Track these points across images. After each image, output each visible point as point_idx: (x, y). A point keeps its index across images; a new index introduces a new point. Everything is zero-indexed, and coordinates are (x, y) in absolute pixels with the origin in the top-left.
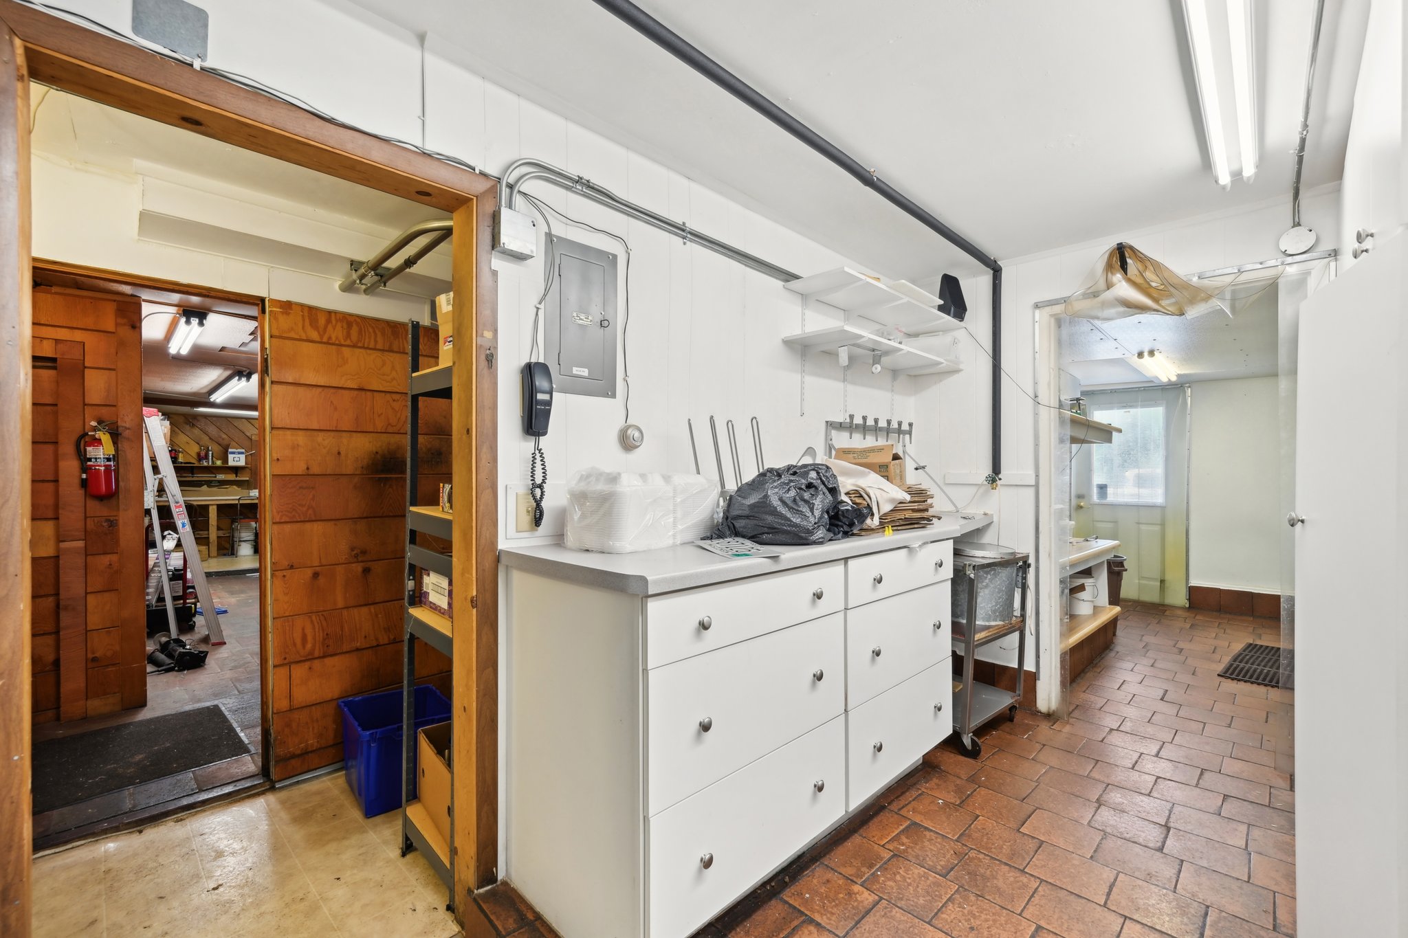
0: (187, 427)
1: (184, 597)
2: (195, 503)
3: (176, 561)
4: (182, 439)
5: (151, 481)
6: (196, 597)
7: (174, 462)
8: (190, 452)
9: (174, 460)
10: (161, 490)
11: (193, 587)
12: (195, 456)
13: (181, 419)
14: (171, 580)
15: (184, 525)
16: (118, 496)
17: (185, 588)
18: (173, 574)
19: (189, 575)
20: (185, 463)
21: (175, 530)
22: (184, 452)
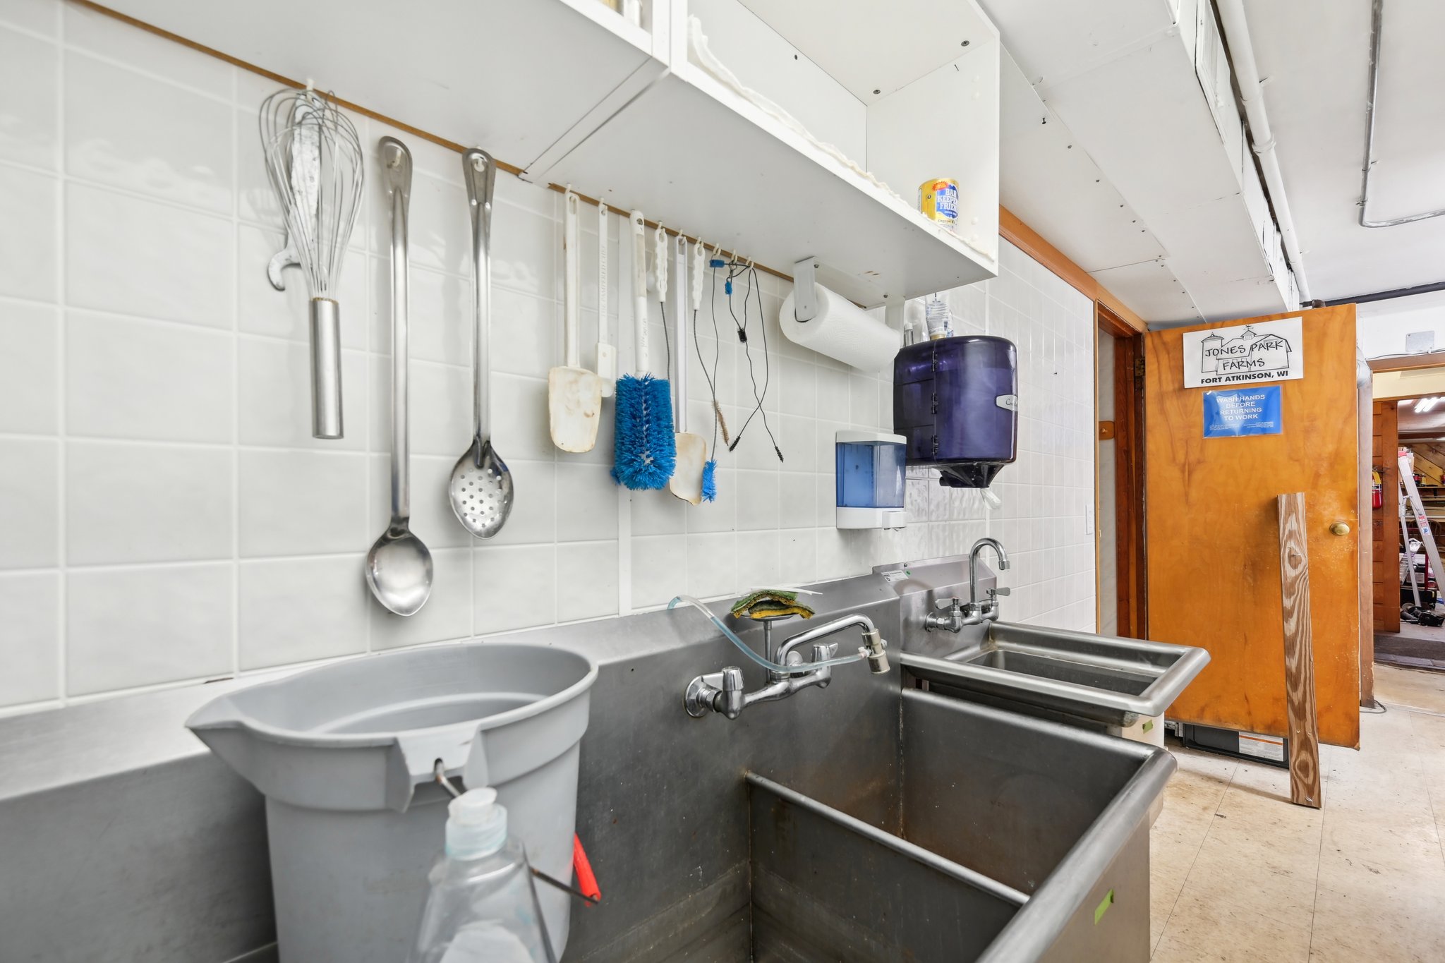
0: (1431, 454)
1: (1426, 585)
2: (1438, 521)
3: (1421, 559)
4: (1426, 464)
5: (1402, 499)
6: (1436, 586)
7: (1417, 485)
8: (1433, 476)
9: (1418, 482)
10: (1409, 508)
11: (1434, 580)
12: (1439, 479)
13: (1425, 447)
14: (1416, 571)
15: (1426, 531)
16: (1383, 509)
17: (1427, 579)
18: (1417, 568)
19: (1430, 571)
20: (1428, 486)
21: (1420, 538)
22: (1427, 475)
